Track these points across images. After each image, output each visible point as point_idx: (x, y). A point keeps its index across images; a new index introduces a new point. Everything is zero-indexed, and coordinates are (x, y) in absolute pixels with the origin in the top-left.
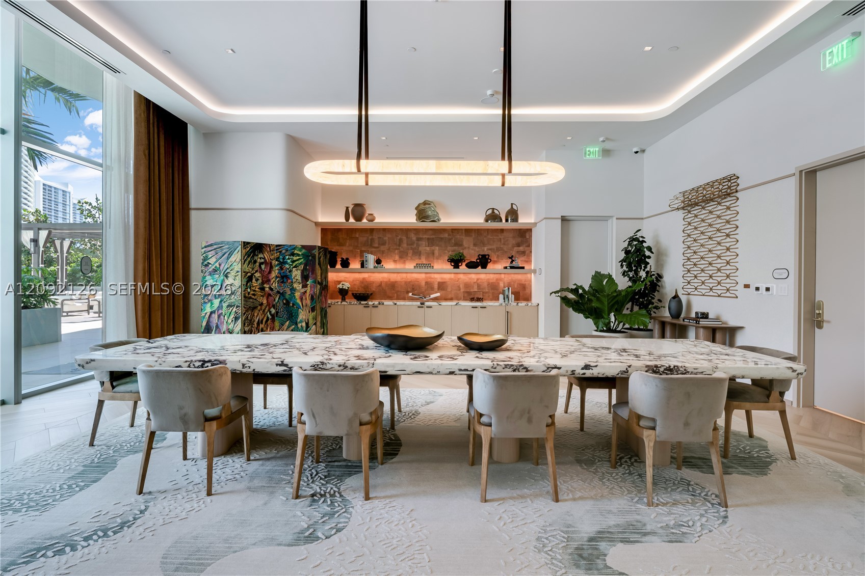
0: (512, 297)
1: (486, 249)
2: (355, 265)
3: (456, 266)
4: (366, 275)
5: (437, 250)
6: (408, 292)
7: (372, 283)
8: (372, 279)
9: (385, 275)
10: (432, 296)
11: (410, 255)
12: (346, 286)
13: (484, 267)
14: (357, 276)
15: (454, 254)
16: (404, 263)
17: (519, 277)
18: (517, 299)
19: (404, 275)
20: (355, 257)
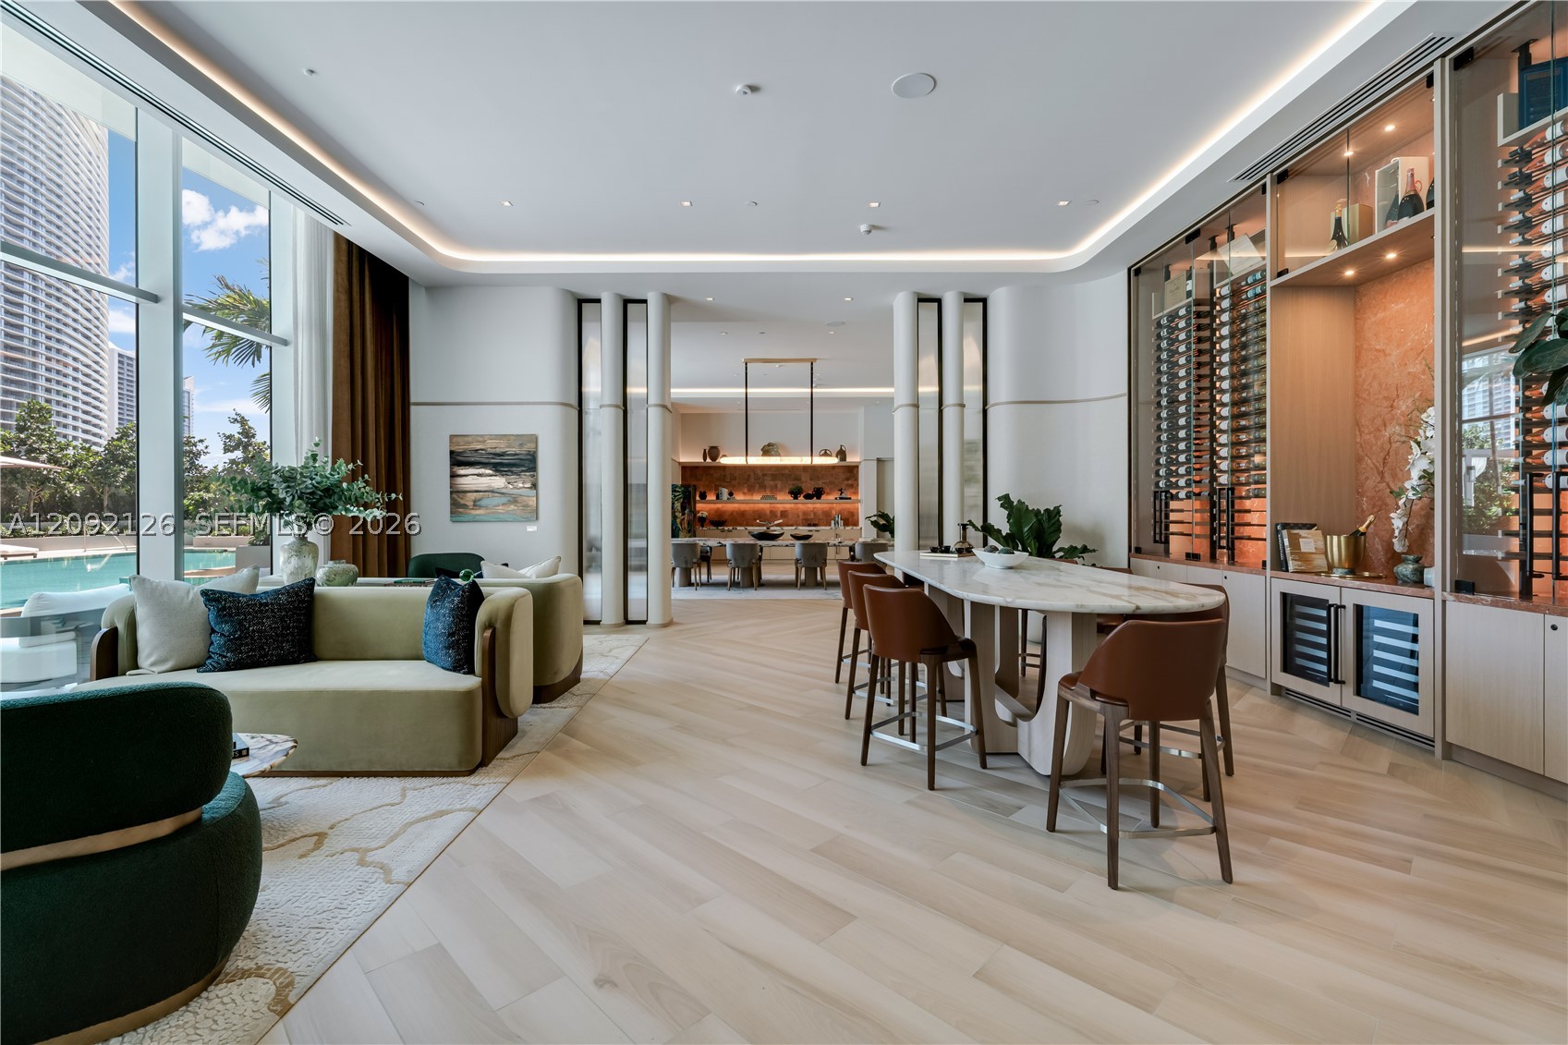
0: (841, 522)
1: (820, 482)
2: (711, 497)
3: (796, 498)
4: (719, 506)
5: (779, 484)
6: (755, 520)
7: (724, 512)
8: (725, 509)
9: (736, 505)
10: (776, 522)
11: (757, 488)
12: (705, 514)
13: (819, 498)
14: (712, 506)
15: (794, 487)
16: (752, 495)
17: (848, 506)
18: (846, 524)
19: (752, 505)
20: (710, 490)
